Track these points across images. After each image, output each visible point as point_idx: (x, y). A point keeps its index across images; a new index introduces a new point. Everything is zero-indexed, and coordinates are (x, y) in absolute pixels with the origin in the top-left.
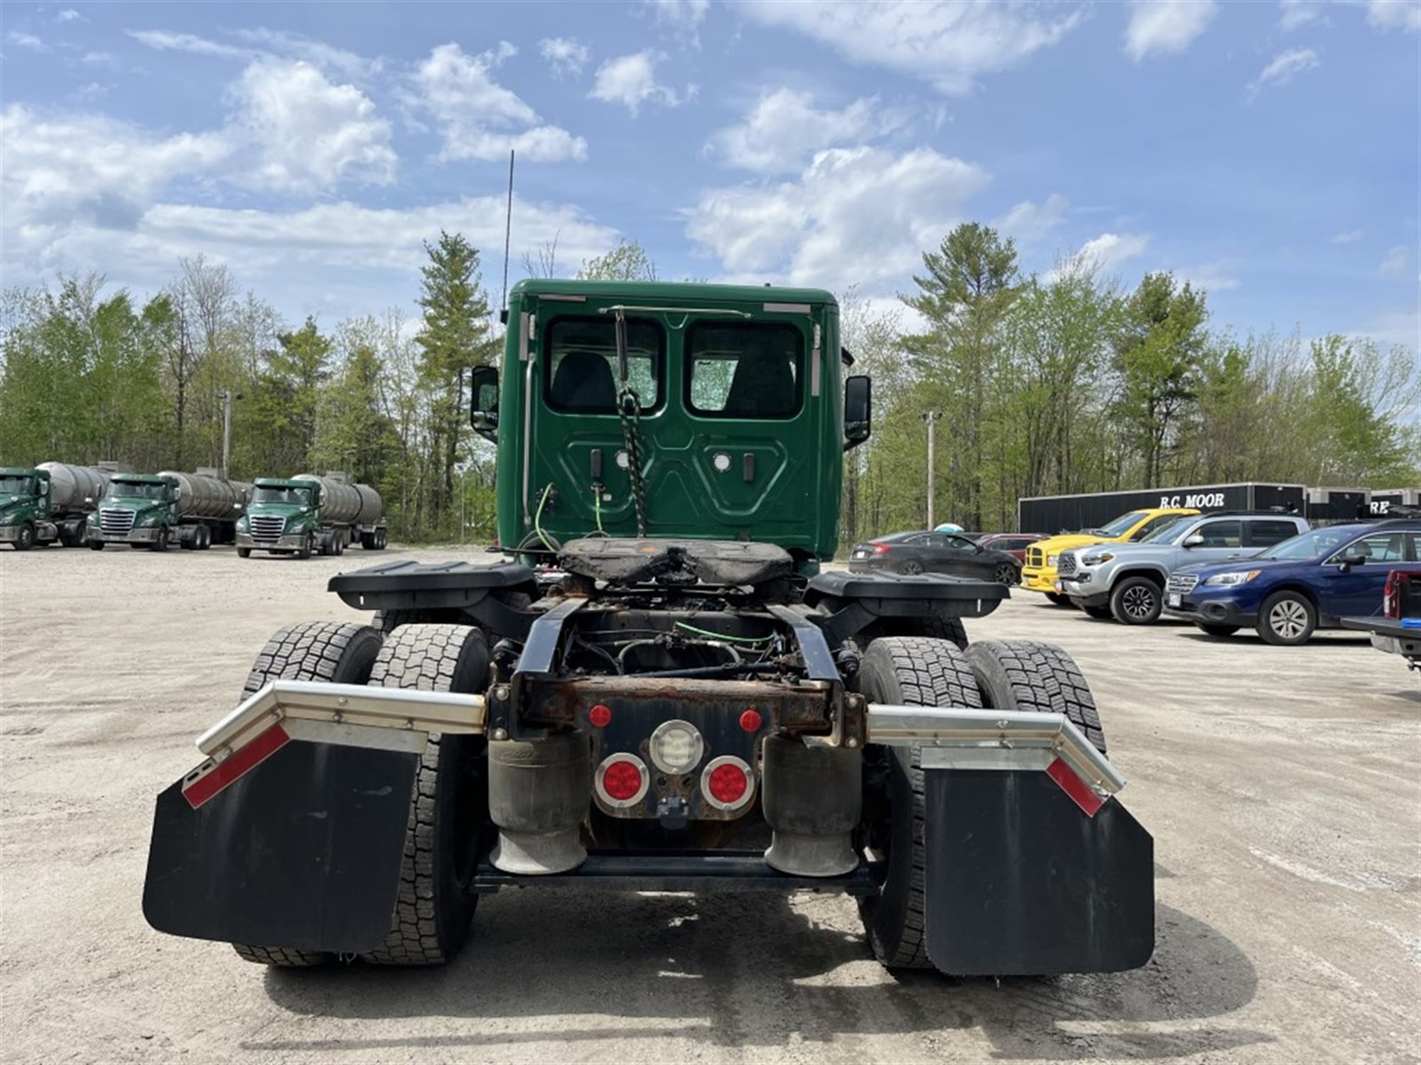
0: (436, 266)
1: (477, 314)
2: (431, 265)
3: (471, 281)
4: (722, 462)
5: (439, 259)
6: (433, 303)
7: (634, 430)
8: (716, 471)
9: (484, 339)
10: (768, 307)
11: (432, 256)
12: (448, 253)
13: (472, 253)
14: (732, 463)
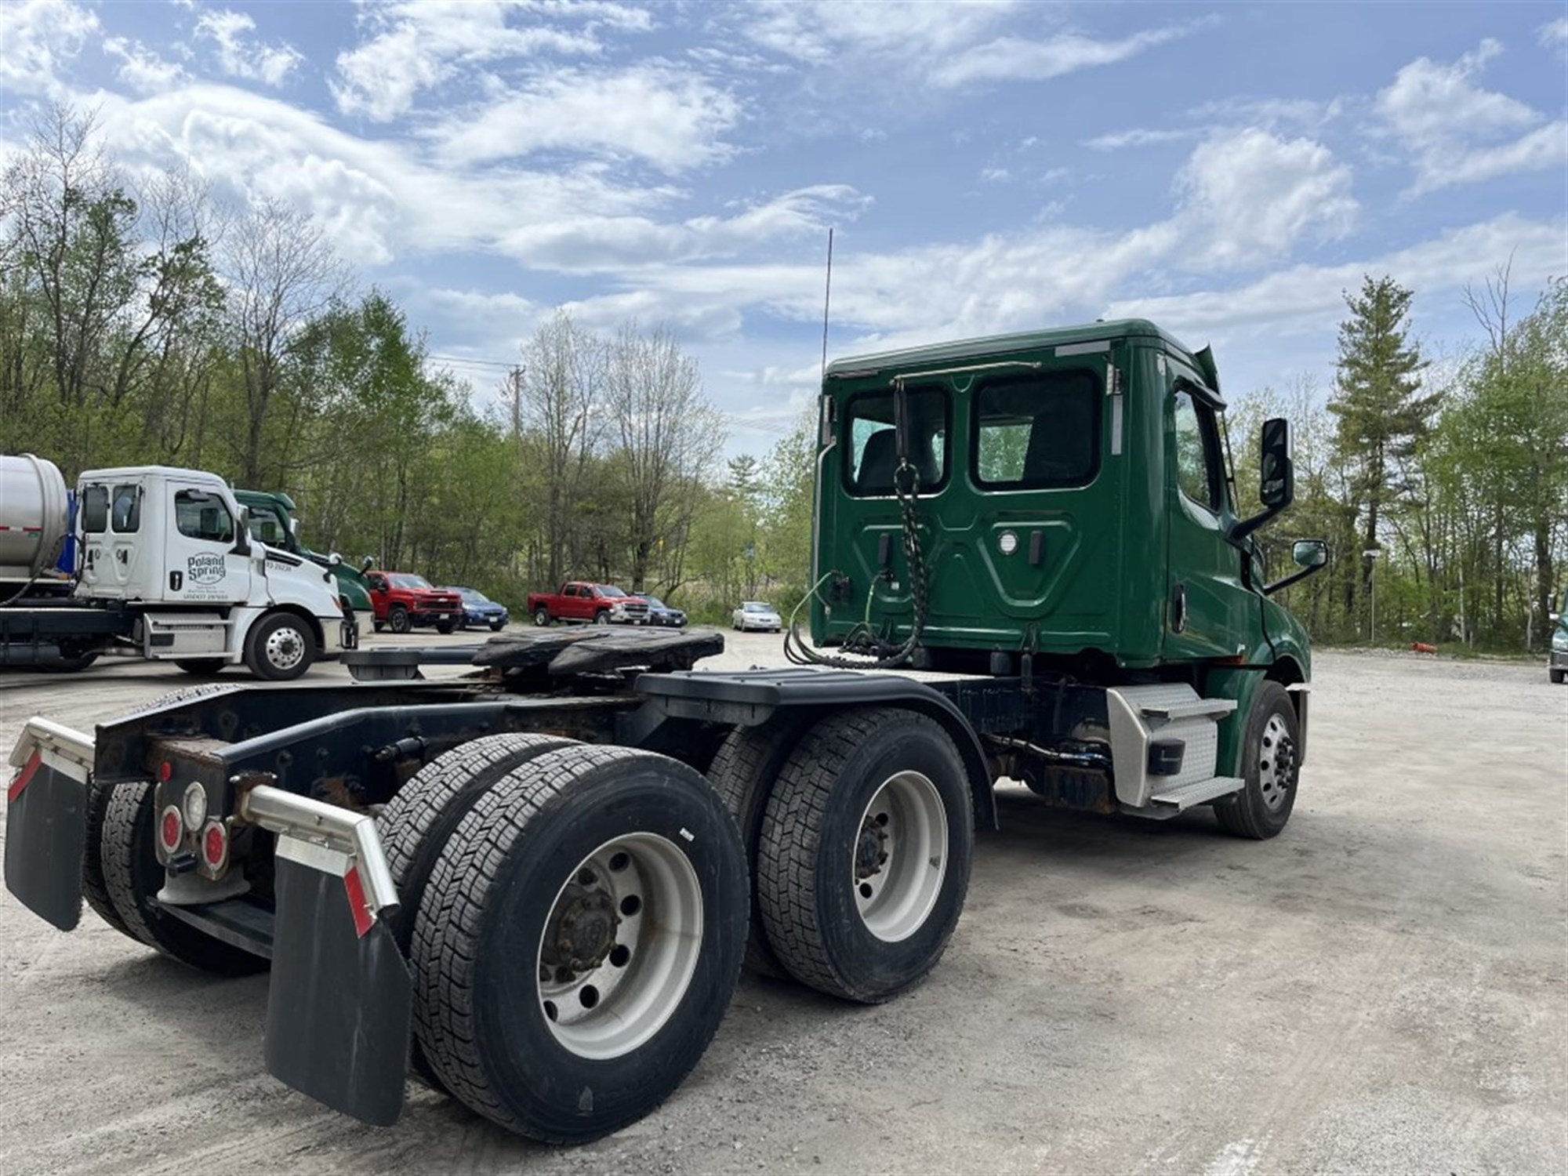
0: (1359, 318)
1: (1406, 368)
2: (1354, 319)
3: (1398, 328)
4: (1008, 543)
5: (1363, 310)
6: (1351, 363)
7: (911, 510)
8: (1002, 554)
9: (1415, 396)
10: (1060, 352)
11: (1353, 308)
12: (1373, 302)
13: (1403, 296)
14: (1019, 544)
